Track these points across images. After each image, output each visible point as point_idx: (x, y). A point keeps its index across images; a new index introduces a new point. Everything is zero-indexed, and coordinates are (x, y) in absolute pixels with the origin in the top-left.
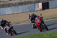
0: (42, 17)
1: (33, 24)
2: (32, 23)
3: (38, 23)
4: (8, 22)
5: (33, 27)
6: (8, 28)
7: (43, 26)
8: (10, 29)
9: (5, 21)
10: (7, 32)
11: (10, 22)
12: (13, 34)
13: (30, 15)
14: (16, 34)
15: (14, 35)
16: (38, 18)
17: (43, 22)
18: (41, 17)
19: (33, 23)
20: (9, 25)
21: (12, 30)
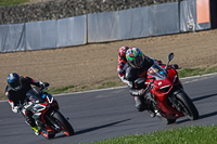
0: (176, 67)
1: (140, 92)
2: (133, 88)
3: (158, 90)
4: (37, 84)
5: (138, 104)
6: (38, 108)
7: (177, 103)
8: (46, 114)
9: (28, 82)
10: (33, 125)
11: (47, 85)
12: (57, 131)
13: (127, 55)
14: (72, 133)
15: (65, 136)
16: (160, 70)
17: (181, 86)
18: (169, 67)
19: (139, 89)
20: (41, 94)
21: (56, 116)
